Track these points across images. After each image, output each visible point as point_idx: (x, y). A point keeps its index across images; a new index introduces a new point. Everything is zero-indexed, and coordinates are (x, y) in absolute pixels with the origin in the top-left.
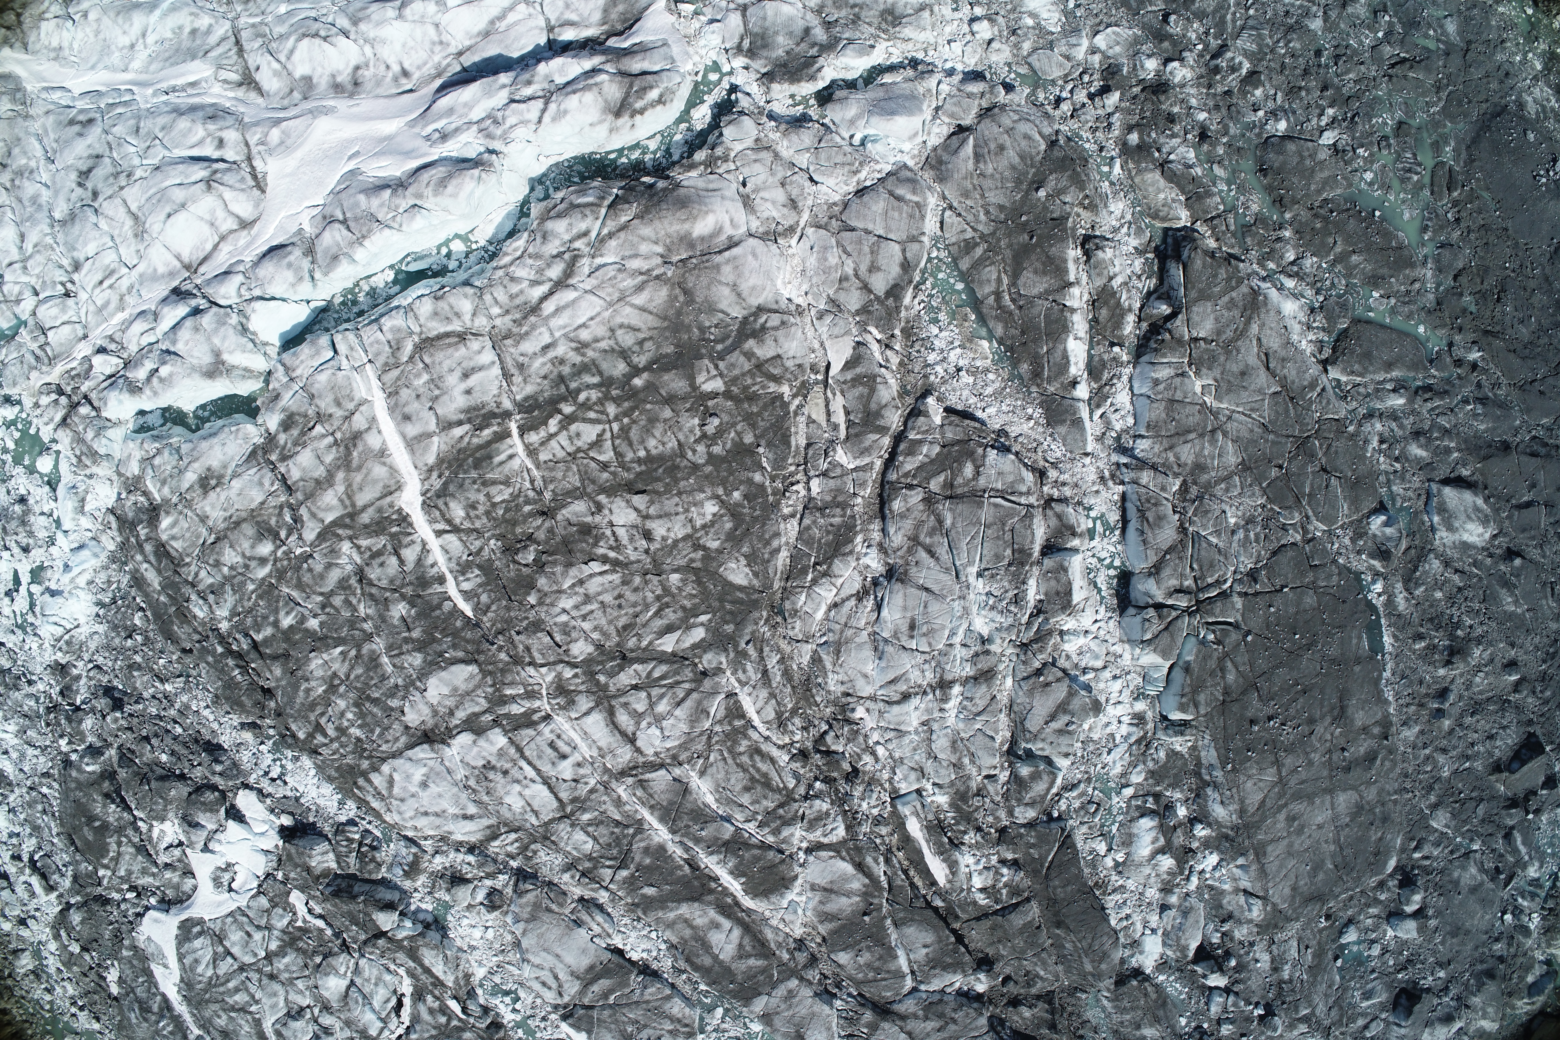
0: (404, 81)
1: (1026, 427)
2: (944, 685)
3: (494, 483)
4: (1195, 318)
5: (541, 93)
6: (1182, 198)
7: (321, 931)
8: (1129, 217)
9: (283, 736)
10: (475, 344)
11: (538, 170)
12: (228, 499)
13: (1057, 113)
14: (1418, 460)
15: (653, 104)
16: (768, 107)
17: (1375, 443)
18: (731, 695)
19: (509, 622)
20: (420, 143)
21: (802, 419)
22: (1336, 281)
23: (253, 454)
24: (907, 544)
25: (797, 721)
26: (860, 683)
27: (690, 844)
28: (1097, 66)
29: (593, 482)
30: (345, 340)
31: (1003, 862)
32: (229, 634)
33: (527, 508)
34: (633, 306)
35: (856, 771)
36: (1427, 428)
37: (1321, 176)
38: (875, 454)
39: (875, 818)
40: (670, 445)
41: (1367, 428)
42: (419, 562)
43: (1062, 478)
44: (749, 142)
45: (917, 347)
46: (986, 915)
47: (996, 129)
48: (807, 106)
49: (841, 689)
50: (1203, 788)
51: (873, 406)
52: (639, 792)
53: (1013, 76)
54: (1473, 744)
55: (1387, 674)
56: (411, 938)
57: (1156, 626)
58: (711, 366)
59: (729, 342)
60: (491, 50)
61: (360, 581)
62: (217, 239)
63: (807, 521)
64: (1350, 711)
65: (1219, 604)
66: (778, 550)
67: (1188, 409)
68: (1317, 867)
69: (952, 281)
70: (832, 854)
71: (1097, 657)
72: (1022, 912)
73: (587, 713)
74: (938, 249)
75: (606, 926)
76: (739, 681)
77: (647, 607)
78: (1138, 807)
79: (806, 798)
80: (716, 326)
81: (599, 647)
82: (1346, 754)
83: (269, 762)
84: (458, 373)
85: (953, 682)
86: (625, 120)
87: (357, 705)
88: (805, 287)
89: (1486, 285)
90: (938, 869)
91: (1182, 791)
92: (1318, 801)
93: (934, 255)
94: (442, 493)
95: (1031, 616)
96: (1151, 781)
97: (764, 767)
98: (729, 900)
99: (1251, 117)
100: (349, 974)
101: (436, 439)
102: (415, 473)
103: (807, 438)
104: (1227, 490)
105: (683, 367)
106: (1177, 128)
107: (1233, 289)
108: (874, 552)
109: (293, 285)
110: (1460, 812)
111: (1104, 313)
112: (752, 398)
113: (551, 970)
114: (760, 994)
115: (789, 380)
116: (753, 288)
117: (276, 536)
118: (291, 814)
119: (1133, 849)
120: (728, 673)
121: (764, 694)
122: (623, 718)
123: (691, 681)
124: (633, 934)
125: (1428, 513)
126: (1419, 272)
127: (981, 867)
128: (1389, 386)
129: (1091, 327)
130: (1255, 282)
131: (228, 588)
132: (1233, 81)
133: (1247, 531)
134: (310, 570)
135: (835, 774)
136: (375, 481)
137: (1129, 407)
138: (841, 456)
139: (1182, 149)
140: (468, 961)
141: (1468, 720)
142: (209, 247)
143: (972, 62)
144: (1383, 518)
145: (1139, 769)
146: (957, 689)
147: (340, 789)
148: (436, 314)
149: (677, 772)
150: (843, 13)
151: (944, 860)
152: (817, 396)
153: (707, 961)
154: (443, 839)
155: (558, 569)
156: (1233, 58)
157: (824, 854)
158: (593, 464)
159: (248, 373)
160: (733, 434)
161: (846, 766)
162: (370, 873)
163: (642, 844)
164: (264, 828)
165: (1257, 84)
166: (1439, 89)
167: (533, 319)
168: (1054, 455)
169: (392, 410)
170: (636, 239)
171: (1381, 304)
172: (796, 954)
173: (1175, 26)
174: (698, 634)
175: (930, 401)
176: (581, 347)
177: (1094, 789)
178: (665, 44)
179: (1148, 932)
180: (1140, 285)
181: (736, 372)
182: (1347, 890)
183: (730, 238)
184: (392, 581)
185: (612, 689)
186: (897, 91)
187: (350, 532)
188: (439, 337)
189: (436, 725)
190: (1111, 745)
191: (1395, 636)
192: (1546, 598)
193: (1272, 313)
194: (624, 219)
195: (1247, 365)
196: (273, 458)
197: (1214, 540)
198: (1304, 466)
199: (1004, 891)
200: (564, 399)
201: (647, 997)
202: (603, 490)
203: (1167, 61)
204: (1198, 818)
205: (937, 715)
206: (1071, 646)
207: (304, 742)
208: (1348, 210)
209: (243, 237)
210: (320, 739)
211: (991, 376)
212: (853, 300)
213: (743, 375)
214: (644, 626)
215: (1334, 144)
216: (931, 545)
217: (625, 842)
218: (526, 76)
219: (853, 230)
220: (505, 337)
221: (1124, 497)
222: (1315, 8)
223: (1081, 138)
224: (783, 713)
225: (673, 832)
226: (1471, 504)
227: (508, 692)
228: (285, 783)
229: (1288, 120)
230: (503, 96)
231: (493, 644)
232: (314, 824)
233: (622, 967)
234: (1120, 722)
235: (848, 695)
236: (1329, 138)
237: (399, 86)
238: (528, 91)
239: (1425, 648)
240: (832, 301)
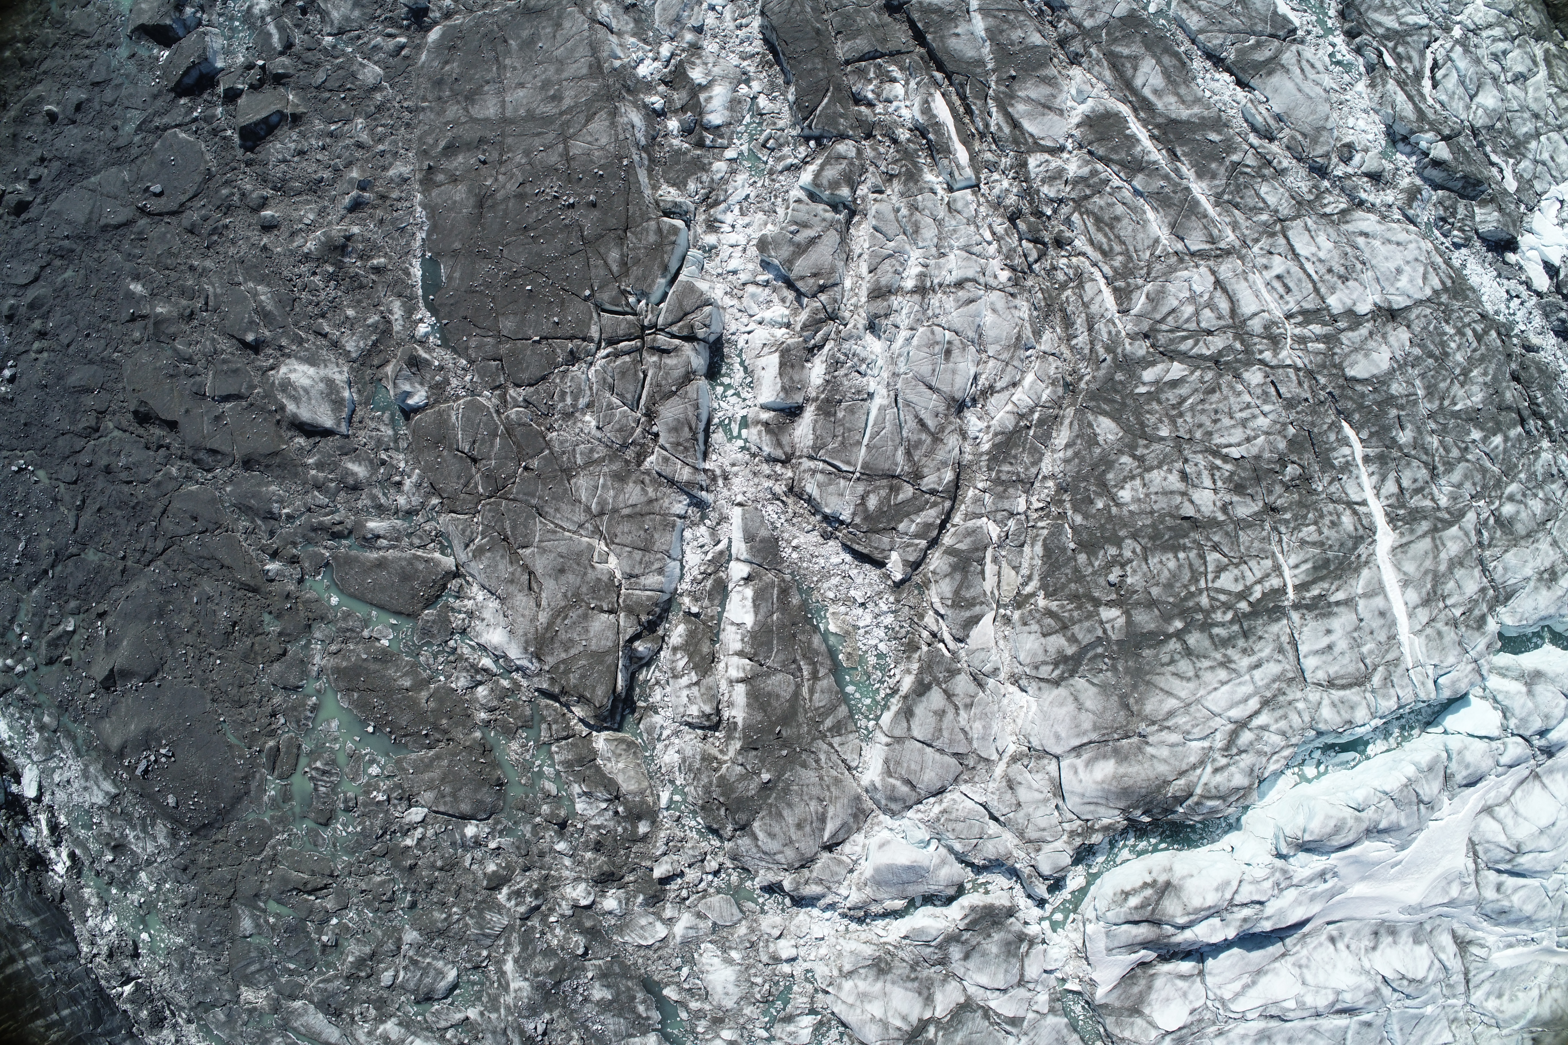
0: (1335, 933)
1: (801, 539)
2: (922, 290)
3: (1314, 544)
4: (610, 635)
5: (1235, 909)
6: (599, 761)
7: (1494, 152)
8: (660, 746)
9: (1508, 335)
10: (1321, 675)
11: (1232, 838)
12: (1534, 559)
13: (721, 859)
14: (358, 460)
15: (1134, 892)
16: (1012, 883)
17: (408, 483)
18: (1124, 312)
19: (1314, 412)
20: (1342, 871)
21: (1025, 571)
22: (431, 661)
23: (1508, 598)
24: (944, 436)
25: (1061, 276)
26: (1000, 305)
27: (1173, 175)
28: (668, 905)
29: (1227, 534)
30: (1428, 693)
31: (870, 105)
32: (1542, 435)
33: (1288, 516)
34: (1178, 698)
35: (1013, 218)
36: (342, 494)
37: (435, 774)
38: (961, 529)
39: (997, 170)
40: (1156, 560)
41: (416, 500)
42: (1383, 478)
43: (770, 483)
44: (1047, 848)
45: (903, 631)
46: (891, 54)
47: (802, 846)
48: (974, 881)
49: (1018, 302)
50: (648, 145)
51: (958, 576)
52: (1215, 232)
53: (761, 900)
54: (324, 148)
55: (421, 235)
56: (1422, 131)
57: (697, 318)
58: (1110, 632)
59: (1090, 654)
60: (1257, 955)
61: (1434, 468)
62: (1512, 799)
63: (1034, 470)
64: (472, 201)
65: (621, 333)
66: (1068, 446)
67: (628, 540)
68: (529, 43)
69: (857, 695)
70: (1042, 142)
71: (753, 296)
72: (857, 51)
73: (1255, 314)
74: (867, 728)
75: (1253, 111)
76: (1114, 324)
77: (1192, 408)
78: (721, 136)
79: (1061, 201)
80: (1101, 671)
81: (1238, 377)
82: (482, 157)
83: (1519, 314)
84: (1337, 650)
85: (913, 292)
86: (1162, 879)
87: (1446, 354)
88: (1005, 701)
89: (249, 643)
90: (941, 110)
91: (671, 145)
92: (522, 112)
93: (872, 723)
94: (1358, 540)
95: (823, 346)
96: (706, 161)
97: (1099, 237)
98: (1142, 114)
99: (506, 841)
100: (1474, 107)
101: (1360, 591)
102: (1379, 562)
103: (1022, 552)
104: (592, 450)
105: (1136, 635)
106: (593, 835)
107: (563, 661)
108: (972, 431)
109: (1466, 748)
110: (346, 78)
111: (705, 649)
112: (1074, 597)
113: (1306, 78)
114: (1120, 19)
115: (1037, 611)
116: (1062, 704)
117: (1498, 520)
118: (1505, 263)
119: (729, 95)
120: (1123, 334)
121: (1094, 308)
122: (1224, 305)
123: (1159, 331)
124: (1226, 98)
125: (353, 401)
126: (329, 662)
127: (895, 104)
128: (384, 542)
129: (717, 634)
130: (534, 666)
131: (1540, 478)
132: (521, 881)
133: (574, 406)
134: (1474, 484)
135: (1032, 219)
136: (1414, 558)
137: (688, 549)
138: (994, 531)
139: (590, 812)
140: (1371, 99)
141: (327, 174)
142: (1518, 793)
143: (802, 916)
144: (410, 402)
145: (719, 176)
146: (909, 284)
147: (1464, 279)
148: (1352, 708)
149: (1180, 246)
150: (925, 973)
151: (935, 116)
152: (1008, 593)
153: (1167, 60)
154: (1384, 218)
155: (1267, 455)
156: (517, 905)
157: (1049, 143)
158: (1226, 550)
159: (1503, 672)
160: (1097, 564)
161: (1022, 226)
162: (1449, 198)
163: (1217, 182)
164: (1530, 254)
165: (491, 877)
166: (273, 860)
167: (1268, 694)
168: (775, 507)
169: (1394, 623)
170: (1172, 761)
171: (380, 632)
172: (1082, 51)
173: (578, 941)
174: (1149, 375)
175: (898, 576)
176: (1226, 663)
177: (766, 163)
178: (1109, 950)
179: (718, 8)
180: (657, 673)
181: (1087, 624)
182: (493, 15)
183: (1079, 756)
184: (1408, 464)
185: (1230, 335)
186: (893, 891)
187: (1439, 514)
188: (1350, 686)
189: (1384, 325)
190: (745, 204)
191: (408, 274)
192: (216, 295)
193: (520, 632)
194: (1182, 782)
195: (556, 579)
196: (1491, 592)
197: (616, 401)
198: (498, 467)
199: (872, 75)
200: (1246, 616)
201: (1221, 35)
202: (1219, 524)
203: (588, 907)
204: (655, 115)
205: (932, 262)
206: (779, 311)
207: (1491, 328)
208: (405, 736)
209: (1491, 798)
210: (1479, 328)
211: (831, 595)
212: (962, 684)
213: (1080, 621)
214: (1196, 390)
215: (410, 807)
216: (920, 431)
217: (1232, 188)
218: (1246, 927)
219: (955, 755)
220: (1293, 679)
221: (705, 456)
222: (411, 953)
223: (699, 831)
224: (1077, 287)
225: (1187, 189)
226: (303, 405)
227: (1321, 346)
228: (1508, 292)
229: (463, 836)
230: (1270, 909)
231: (1330, 393)
232: (1488, 250)
233: (1242, 69)
234: (733, 226)
235: (1012, 295)
236: (416, 814)
237: (1340, 929)
238: (1246, 912)
239: (372, 258)
240: (981, 685)
